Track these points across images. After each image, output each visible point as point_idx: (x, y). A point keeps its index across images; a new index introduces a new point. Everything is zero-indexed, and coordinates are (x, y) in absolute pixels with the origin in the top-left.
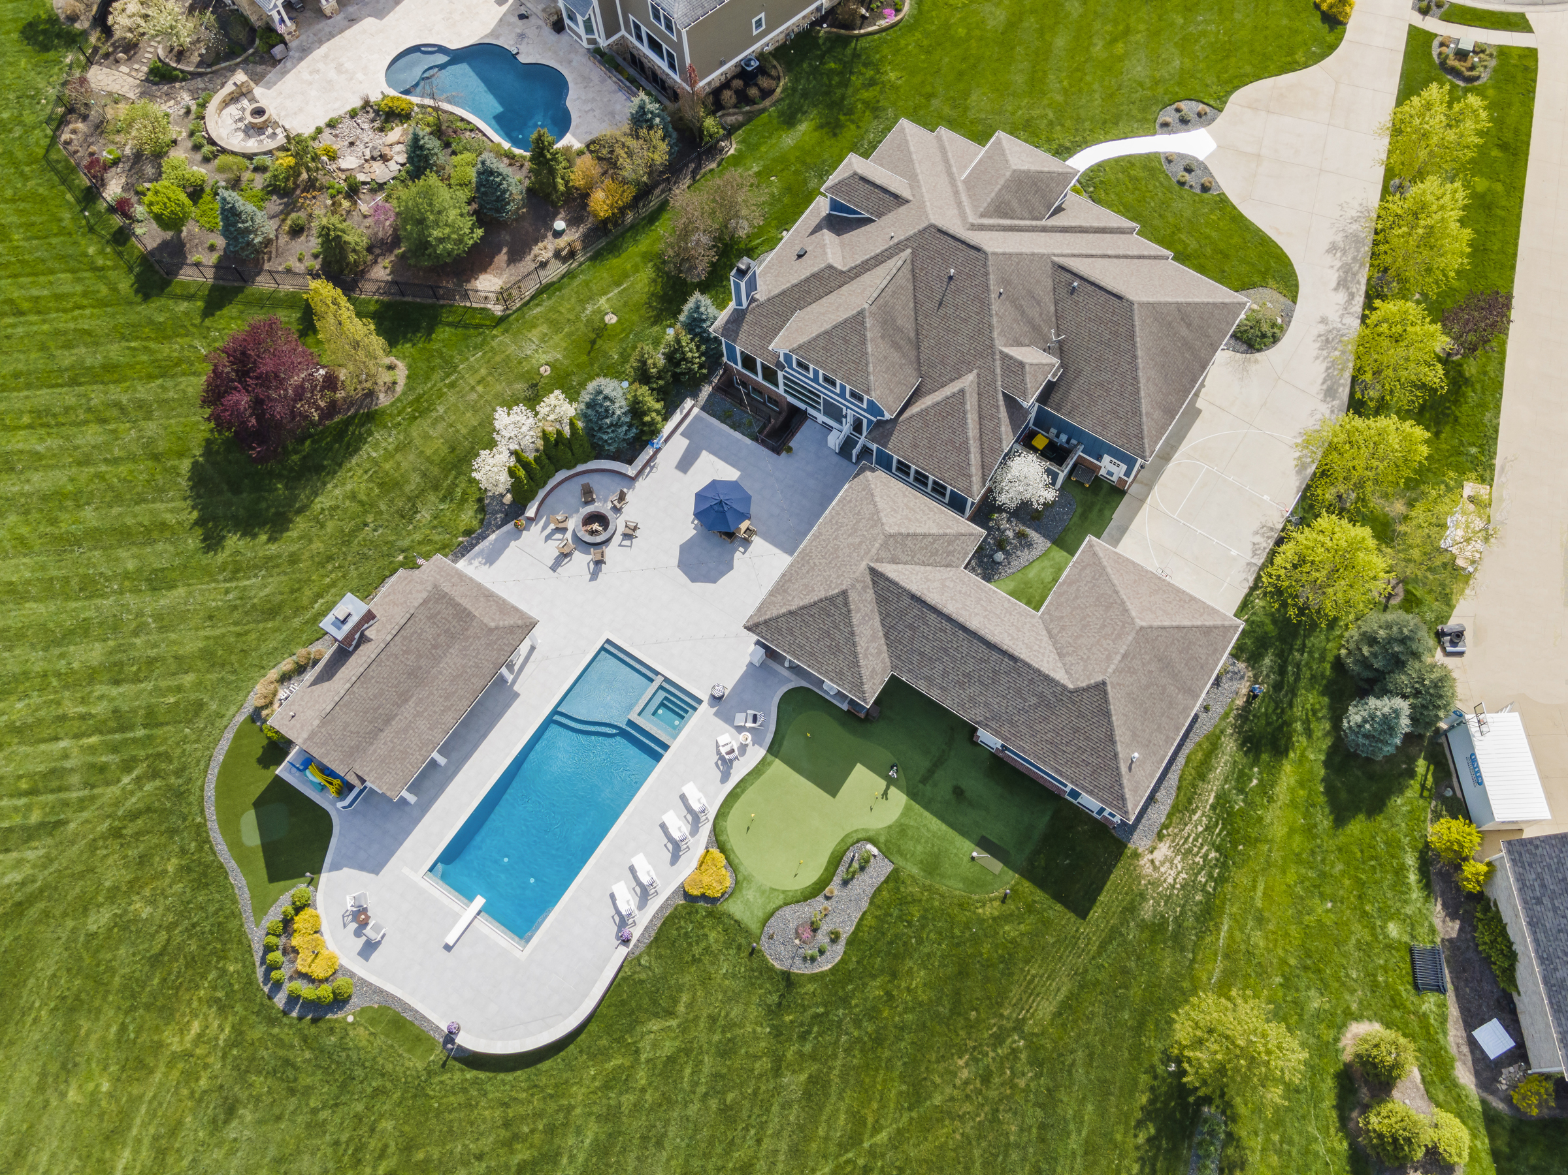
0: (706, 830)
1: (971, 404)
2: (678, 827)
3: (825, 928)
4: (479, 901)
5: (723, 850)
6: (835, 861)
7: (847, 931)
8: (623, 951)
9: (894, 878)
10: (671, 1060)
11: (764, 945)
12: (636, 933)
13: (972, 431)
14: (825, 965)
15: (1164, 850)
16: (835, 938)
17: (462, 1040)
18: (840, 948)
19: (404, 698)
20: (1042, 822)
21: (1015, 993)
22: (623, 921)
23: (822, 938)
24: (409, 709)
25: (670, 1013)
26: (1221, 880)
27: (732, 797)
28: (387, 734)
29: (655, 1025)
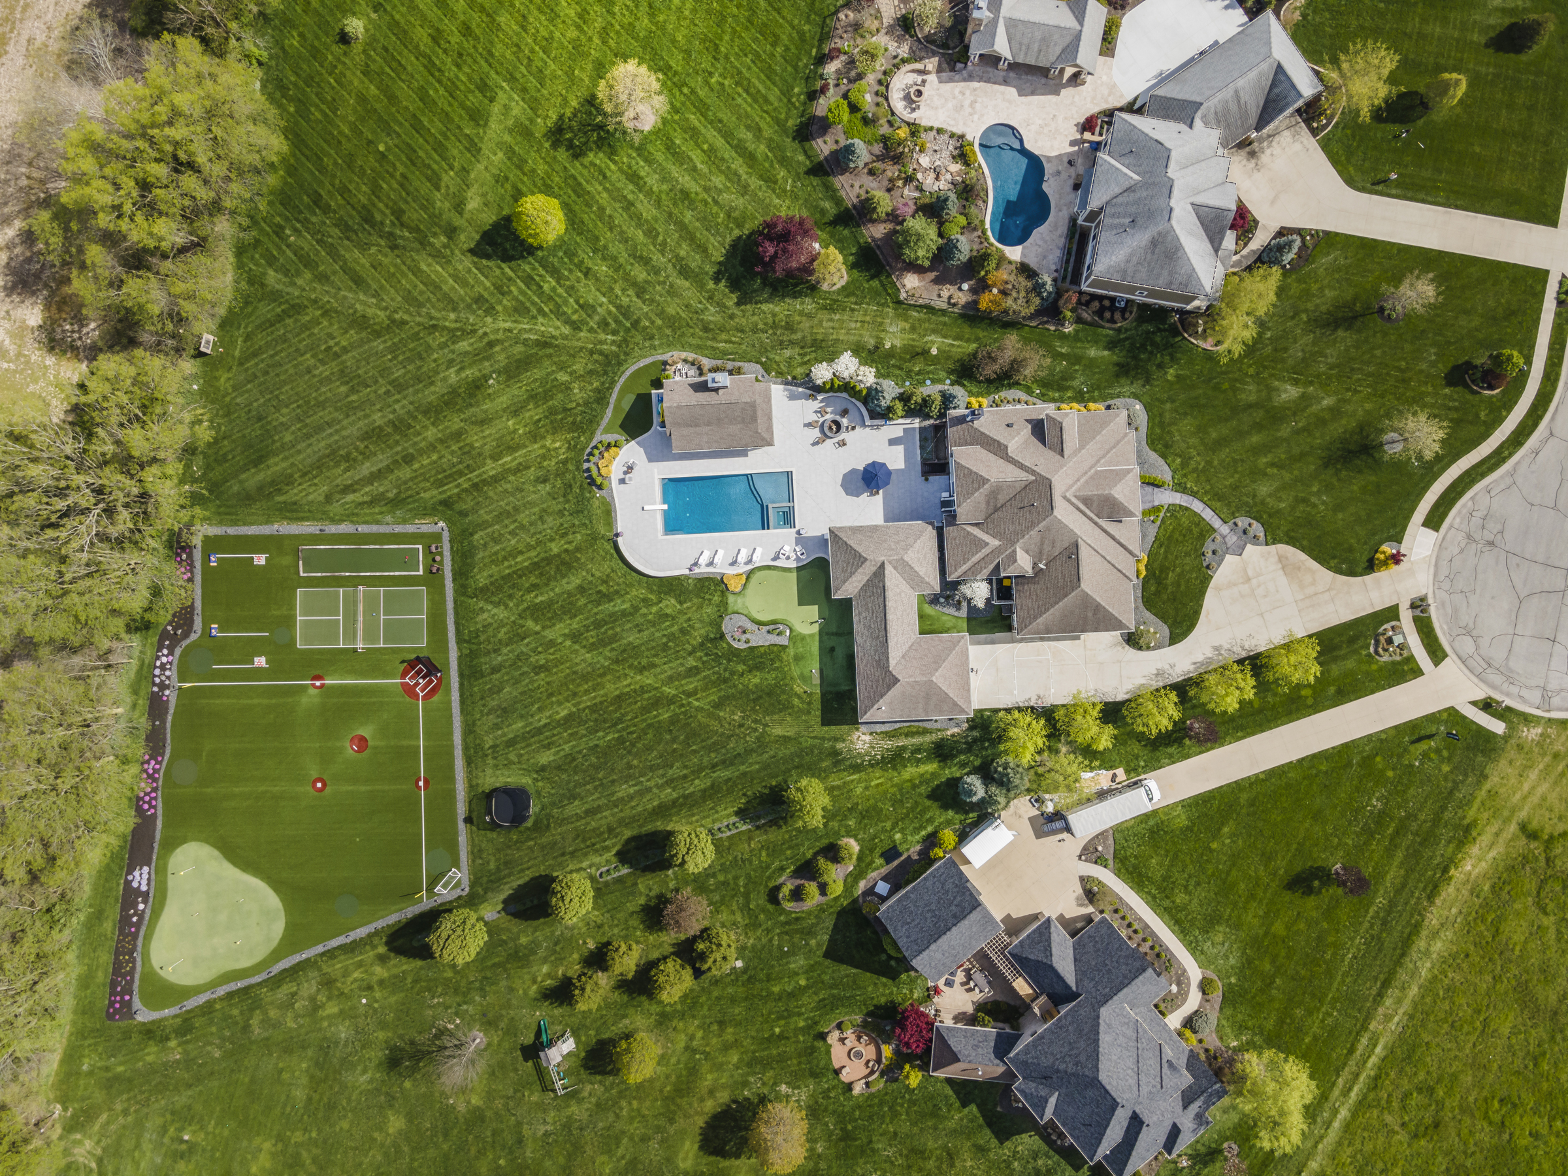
0: (750, 567)
1: (985, 551)
2: (742, 558)
3: (748, 636)
4: (665, 507)
5: (748, 578)
6: (774, 622)
7: (753, 644)
8: (687, 572)
9: (784, 647)
10: (667, 615)
11: (727, 619)
12: (697, 570)
13: (975, 559)
14: (736, 645)
15: (867, 738)
16: (747, 642)
17: (620, 540)
18: (746, 646)
19: (709, 424)
20: (845, 688)
21: (776, 717)
22: (696, 564)
23: (744, 637)
24: (706, 429)
25: (681, 603)
26: (872, 766)
27: (769, 568)
28: (692, 430)
29: (673, 601)
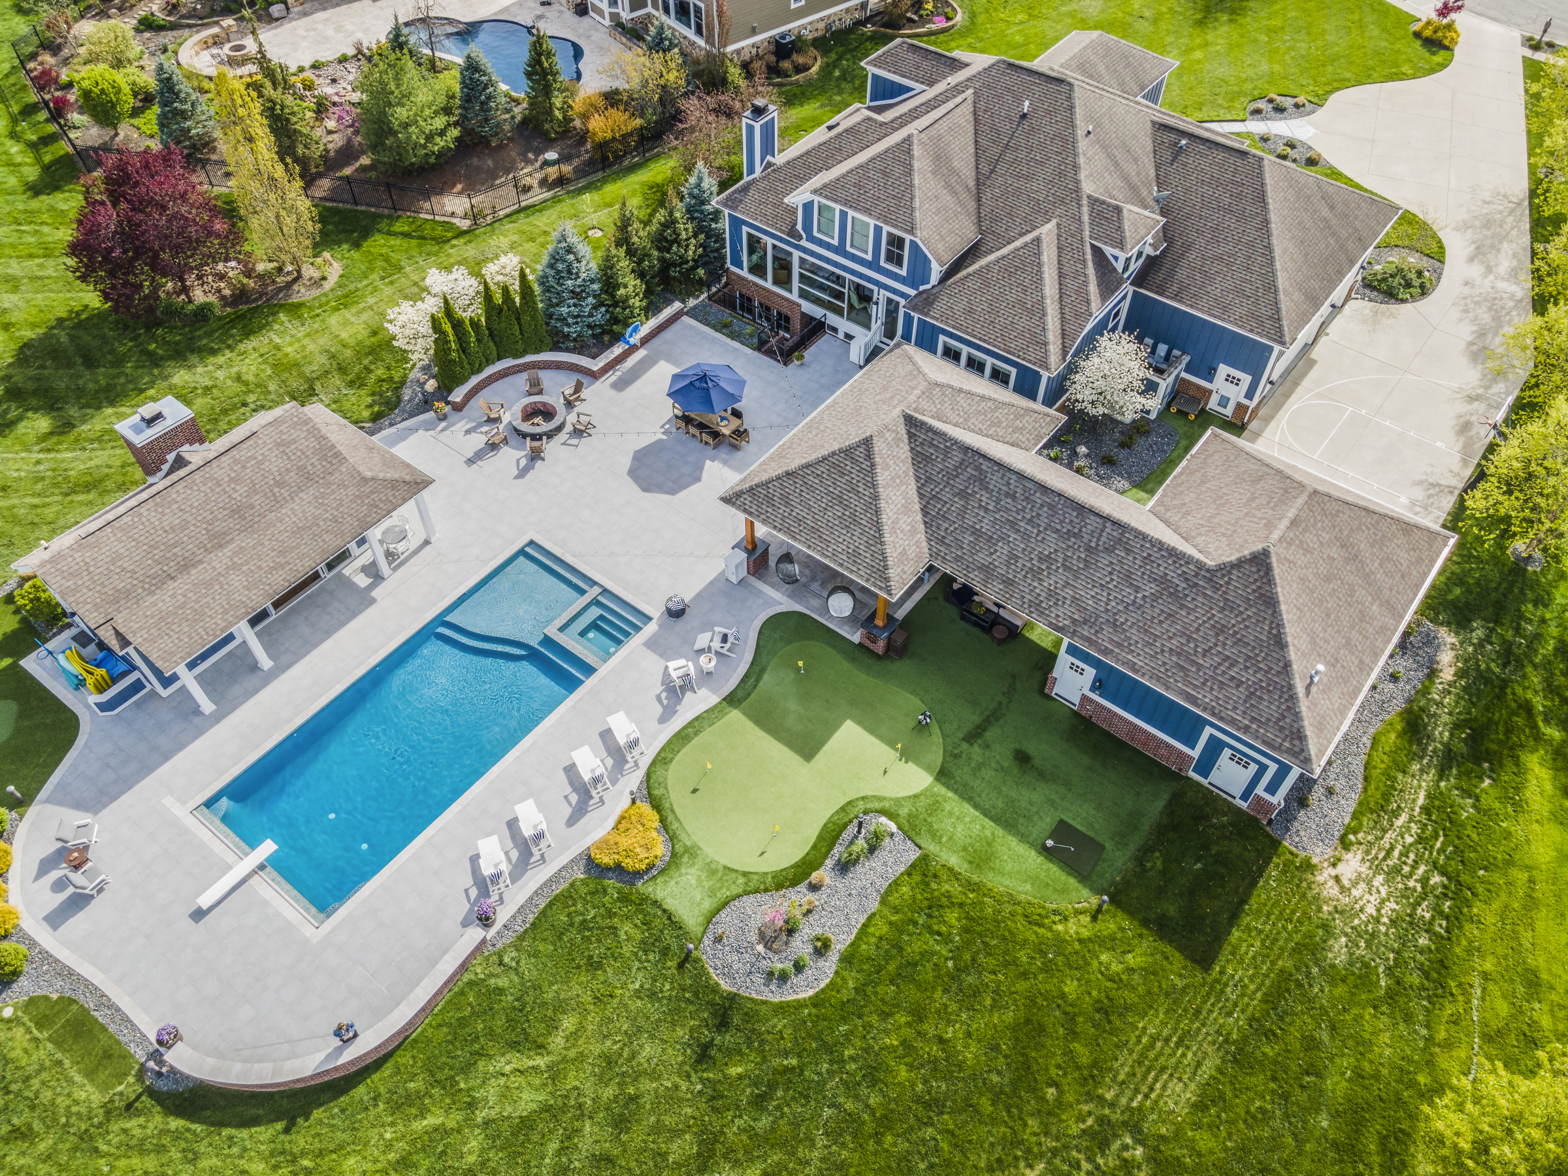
3: (808, 931)
5: (657, 806)
6: (830, 836)
7: (841, 942)
9: (923, 869)
10: (526, 1123)
11: (707, 953)
14: (802, 990)
15: (1352, 865)
16: (822, 948)
18: (829, 965)
22: (484, 885)
23: (801, 946)
25: (540, 1048)
29: (509, 1062)
